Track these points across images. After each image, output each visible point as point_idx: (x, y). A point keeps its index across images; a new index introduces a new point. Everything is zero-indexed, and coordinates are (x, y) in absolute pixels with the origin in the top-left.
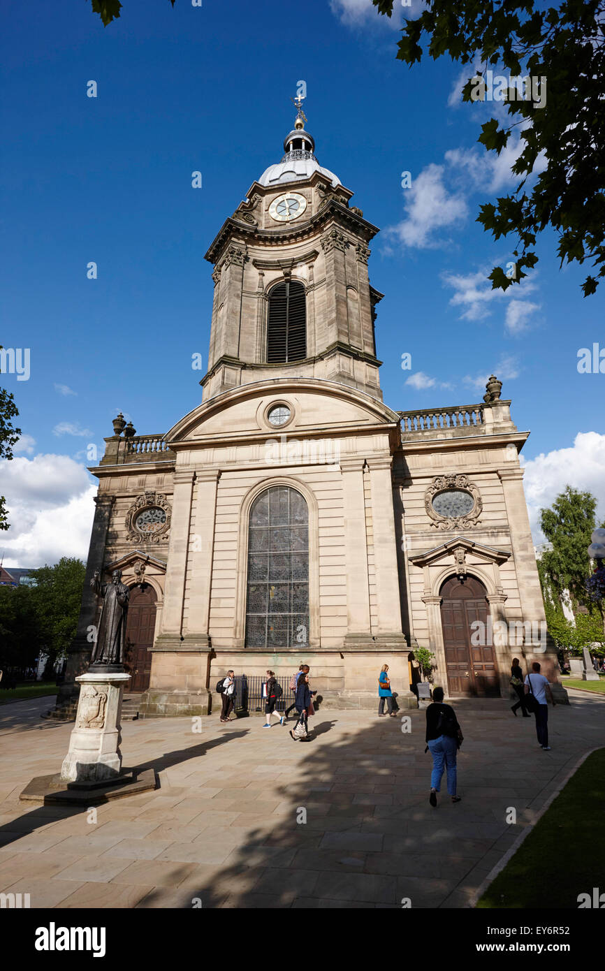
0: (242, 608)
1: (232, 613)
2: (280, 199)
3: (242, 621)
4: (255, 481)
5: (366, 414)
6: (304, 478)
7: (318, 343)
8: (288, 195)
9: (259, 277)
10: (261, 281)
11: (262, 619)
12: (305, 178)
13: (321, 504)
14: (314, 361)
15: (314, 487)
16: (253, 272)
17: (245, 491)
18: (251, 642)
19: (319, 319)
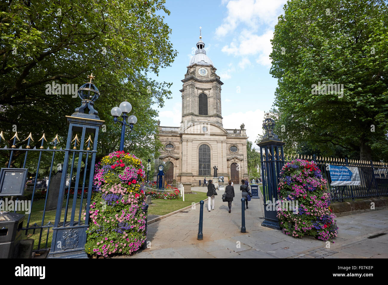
0: (198, 168)
1: (196, 169)
2: (201, 69)
3: (198, 170)
4: (199, 143)
5: (222, 131)
6: (210, 143)
7: (211, 112)
8: (203, 68)
9: (197, 92)
10: (198, 93)
11: (201, 170)
12: (207, 64)
13: (213, 149)
14: (210, 116)
15: (212, 145)
16: (196, 90)
17: (198, 145)
18: (200, 174)
19: (211, 106)
